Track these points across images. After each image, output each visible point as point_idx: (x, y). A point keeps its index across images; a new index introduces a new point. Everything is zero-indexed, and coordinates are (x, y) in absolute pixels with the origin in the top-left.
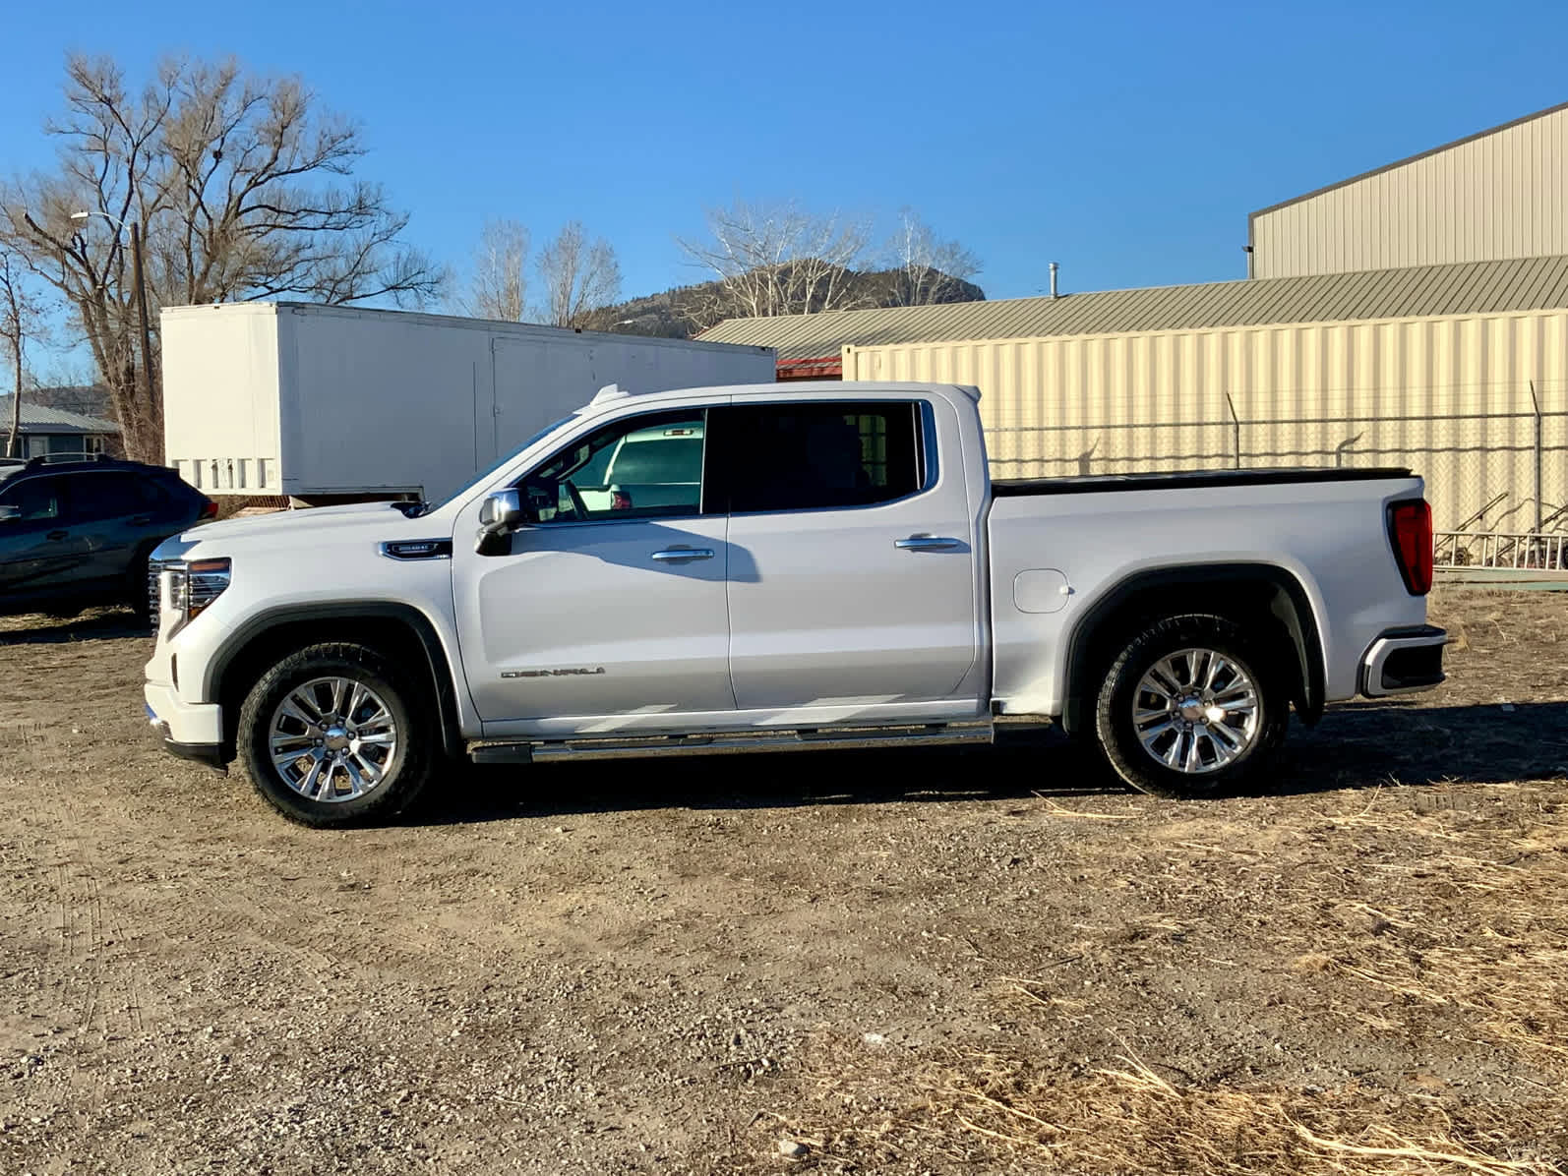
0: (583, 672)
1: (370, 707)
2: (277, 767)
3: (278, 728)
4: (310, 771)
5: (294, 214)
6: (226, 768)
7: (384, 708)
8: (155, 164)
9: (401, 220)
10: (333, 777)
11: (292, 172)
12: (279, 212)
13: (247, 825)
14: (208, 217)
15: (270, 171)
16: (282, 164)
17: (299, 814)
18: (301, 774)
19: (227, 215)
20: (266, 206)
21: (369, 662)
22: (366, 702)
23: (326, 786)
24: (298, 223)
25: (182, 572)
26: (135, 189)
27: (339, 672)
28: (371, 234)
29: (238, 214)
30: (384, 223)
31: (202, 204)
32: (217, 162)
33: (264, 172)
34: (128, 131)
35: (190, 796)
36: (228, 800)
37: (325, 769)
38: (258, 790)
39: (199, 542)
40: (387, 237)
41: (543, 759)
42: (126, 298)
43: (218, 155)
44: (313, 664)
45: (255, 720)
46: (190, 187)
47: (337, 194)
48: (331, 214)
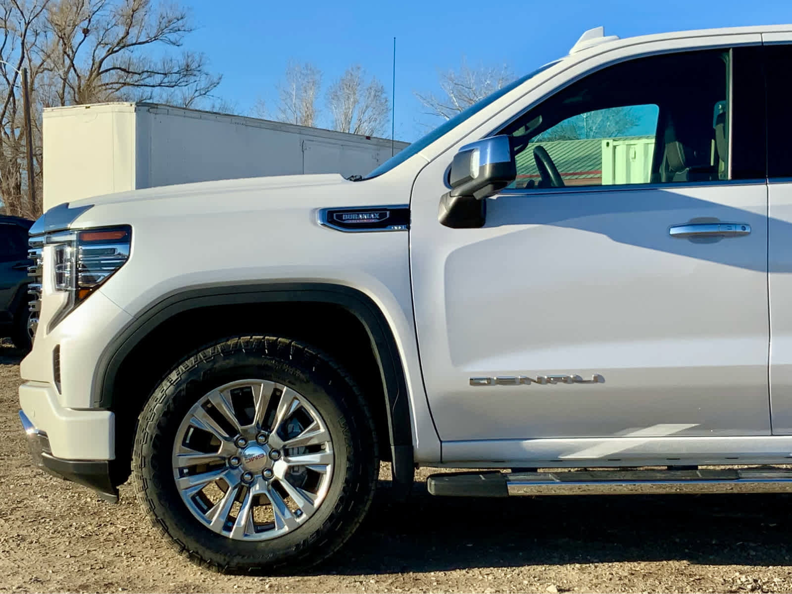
0: (578, 380)
1: (301, 418)
2: (182, 493)
3: (184, 444)
4: (221, 501)
5: (139, 74)
6: (117, 492)
7: (317, 420)
8: (40, 39)
9: (215, 80)
10: (251, 507)
11: (140, 43)
12: (128, 72)
13: (139, 567)
14: (78, 75)
15: (122, 44)
16: (131, 39)
17: (208, 555)
18: (210, 505)
19: (91, 75)
20: (120, 68)
21: (301, 361)
22: (294, 413)
23: (242, 517)
24: (142, 82)
25: (70, 243)
26: (26, 55)
27: (262, 373)
28: (194, 91)
29: (99, 74)
30: (203, 82)
31: (73, 66)
32: (85, 36)
33: (118, 44)
34: (22, 13)
35: (67, 522)
36: (112, 529)
37: (239, 498)
38: (157, 522)
39: (93, 206)
40: (205, 93)
41: (521, 492)
42: (17, 132)
43: (86, 32)
44: (231, 362)
45: (155, 432)
46: (65, 53)
47: (171, 60)
48: (165, 74)
